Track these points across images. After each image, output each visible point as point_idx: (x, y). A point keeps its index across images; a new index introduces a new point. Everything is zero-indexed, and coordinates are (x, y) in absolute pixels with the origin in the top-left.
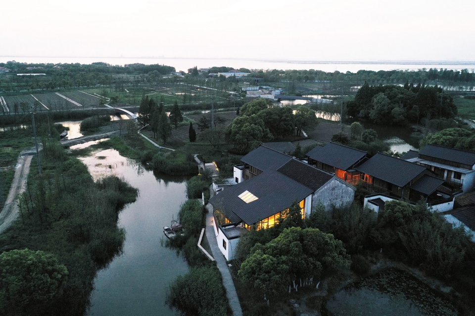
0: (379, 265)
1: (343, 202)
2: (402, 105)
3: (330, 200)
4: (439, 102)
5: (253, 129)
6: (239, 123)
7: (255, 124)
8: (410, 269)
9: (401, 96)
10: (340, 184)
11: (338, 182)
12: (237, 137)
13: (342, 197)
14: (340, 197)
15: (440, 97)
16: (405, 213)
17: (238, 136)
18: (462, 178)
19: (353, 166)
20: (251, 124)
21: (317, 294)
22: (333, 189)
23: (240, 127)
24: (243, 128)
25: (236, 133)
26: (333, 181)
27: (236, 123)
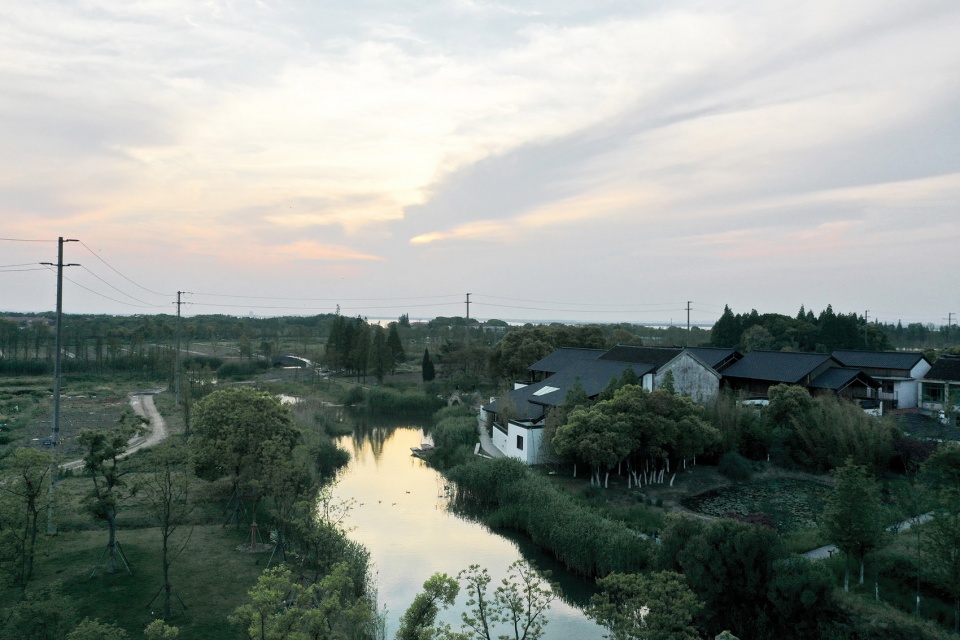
0: (765, 474)
1: (702, 394)
2: (797, 344)
3: (681, 388)
4: (863, 340)
5: (539, 347)
6: (514, 340)
7: (543, 341)
8: (816, 477)
9: (794, 330)
10: (695, 364)
11: (692, 361)
12: (511, 361)
14: (697, 386)
15: (863, 332)
16: (799, 397)
17: (512, 359)
18: (896, 388)
20: (535, 340)
21: (671, 491)
23: (516, 346)
24: (523, 346)
25: (509, 355)
27: (508, 339)
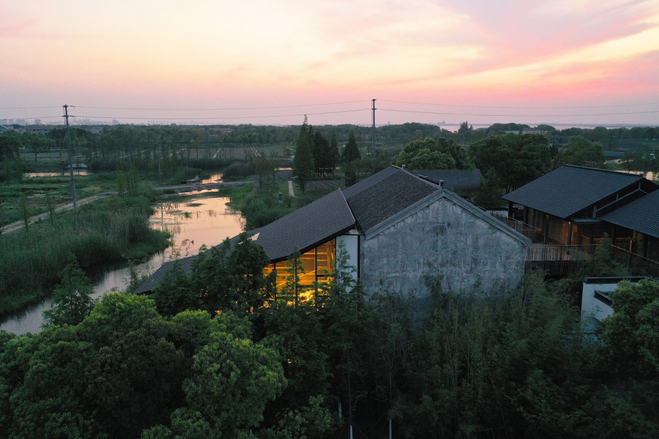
1: (479, 278)
3: (430, 265)
10: (465, 218)
11: (459, 211)
13: (475, 261)
14: (469, 259)
19: (595, 211)
22: (440, 230)
26: (436, 205)
